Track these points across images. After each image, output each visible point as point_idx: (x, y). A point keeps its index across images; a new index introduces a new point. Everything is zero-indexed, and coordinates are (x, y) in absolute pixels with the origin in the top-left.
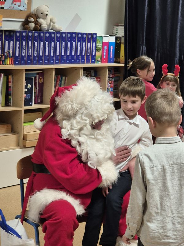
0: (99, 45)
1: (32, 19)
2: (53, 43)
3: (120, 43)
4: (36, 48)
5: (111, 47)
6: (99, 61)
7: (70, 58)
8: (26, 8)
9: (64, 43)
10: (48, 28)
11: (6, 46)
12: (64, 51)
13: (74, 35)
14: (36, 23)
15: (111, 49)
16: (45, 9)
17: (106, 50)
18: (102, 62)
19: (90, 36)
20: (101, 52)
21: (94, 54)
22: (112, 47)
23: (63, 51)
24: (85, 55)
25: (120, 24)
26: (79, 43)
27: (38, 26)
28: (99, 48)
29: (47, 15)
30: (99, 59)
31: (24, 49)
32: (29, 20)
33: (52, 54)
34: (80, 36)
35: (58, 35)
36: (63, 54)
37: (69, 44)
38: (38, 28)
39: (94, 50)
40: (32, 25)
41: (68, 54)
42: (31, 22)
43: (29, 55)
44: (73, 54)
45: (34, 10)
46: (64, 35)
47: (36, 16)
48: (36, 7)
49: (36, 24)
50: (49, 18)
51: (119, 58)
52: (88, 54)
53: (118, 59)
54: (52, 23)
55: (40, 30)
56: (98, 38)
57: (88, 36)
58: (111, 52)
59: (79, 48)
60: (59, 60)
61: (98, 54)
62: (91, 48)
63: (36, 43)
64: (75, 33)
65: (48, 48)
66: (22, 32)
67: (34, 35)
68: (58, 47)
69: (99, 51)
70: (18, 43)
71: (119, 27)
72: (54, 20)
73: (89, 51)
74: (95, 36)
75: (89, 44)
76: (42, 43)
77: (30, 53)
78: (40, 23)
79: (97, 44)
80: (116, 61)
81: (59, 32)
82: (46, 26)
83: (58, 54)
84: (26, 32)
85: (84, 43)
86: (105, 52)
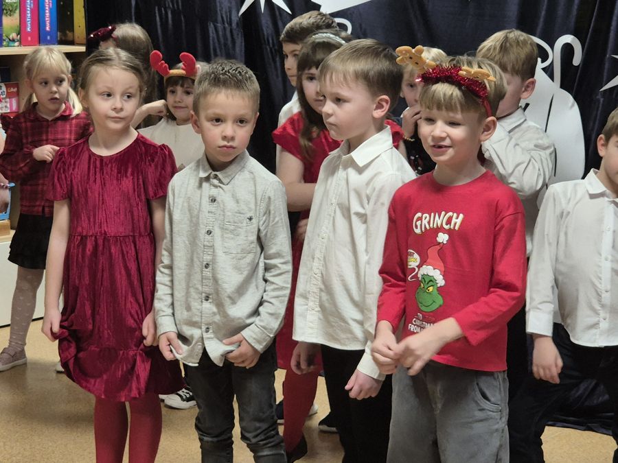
5: (44, 2)
6: (13, 41)
15: (44, 6)
17: (32, 11)
18: (22, 42)
20: (17, 15)
22: (47, 1)
28: (11, 4)
30: (13, 35)
51: (72, 30)
53: (68, 32)
58: (48, 15)
61: (10, 23)
69: (11, 13)
80: (63, 38)
86: (29, 15)
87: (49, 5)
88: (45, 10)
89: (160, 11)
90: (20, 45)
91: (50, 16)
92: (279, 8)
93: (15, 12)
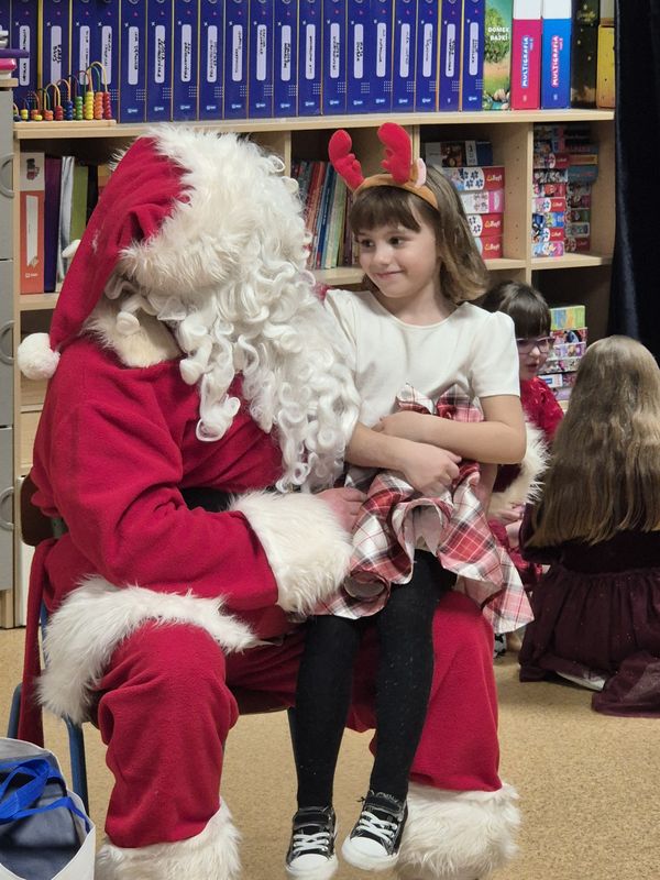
0: (499, 32)
2: (286, 31)
3: (597, 22)
4: (212, 51)
5: (551, 41)
6: (500, 101)
7: (365, 88)
9: (335, 29)
11: (85, 46)
12: (338, 59)
15: (551, 48)
17: (531, 54)
18: (514, 104)
20: (507, 60)
21: (473, 71)
22: (556, 39)
23: (335, 62)
24: (433, 77)
26: (406, 28)
28: (498, 44)
30: (500, 93)
31: (163, 55)
33: (286, 75)
36: (335, 74)
37: (359, 30)
39: (474, 56)
41: (358, 73)
43: (184, 80)
44: (381, 71)
51: (594, 84)
52: (450, 73)
53: (586, 88)
56: (488, 5)
58: (556, 60)
59: (405, 46)
60: (316, 98)
61: (495, 74)
62: (461, 47)
63: (212, 31)
65: (264, 49)
68: (310, 45)
69: (497, 57)
70: (133, 31)
73: (450, 59)
75: (451, 28)
76: (238, 30)
77: (189, 72)
79: (490, 30)
80: (579, 99)
83: (310, 75)
85: (428, 28)
86: (526, 61)
87: (558, 45)
88: (551, 57)
90: (511, 107)
91: (560, 63)
93: (503, 56)
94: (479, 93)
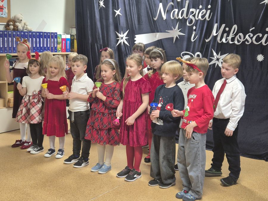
0: (59, 40)
1: (12, 23)
3: (74, 39)
4: (14, 42)
6: (60, 51)
7: (39, 49)
8: (7, 15)
10: (23, 29)
13: (41, 34)
14: (14, 25)
15: (67, 43)
16: (20, 16)
18: (62, 51)
19: (52, 34)
20: (61, 44)
21: (56, 46)
23: (34, 44)
24: (50, 47)
25: (73, 27)
26: (45, 39)
27: (16, 28)
28: (59, 42)
29: (21, 20)
30: (60, 49)
31: (6, 42)
32: (9, 23)
34: (45, 34)
35: (30, 34)
36: (34, 46)
37: (38, 39)
38: (16, 29)
39: (56, 44)
40: (12, 27)
41: (38, 46)
42: (11, 25)
43: (10, 47)
44: (42, 46)
45: (13, 17)
46: (34, 34)
47: (14, 21)
48: (14, 15)
49: (14, 27)
50: (23, 22)
51: (74, 49)
52: (52, 46)
53: (73, 49)
54: (25, 26)
55: (17, 30)
56: (58, 36)
57: (51, 34)
59: (45, 42)
61: (59, 47)
62: (54, 42)
63: (14, 39)
64: (42, 32)
66: (4, 31)
67: (13, 33)
68: (30, 41)
70: (1, 38)
71: (73, 29)
72: (27, 24)
73: (52, 44)
74: (56, 34)
75: (52, 39)
77: (11, 45)
78: (17, 26)
79: (58, 40)
81: (30, 32)
82: (22, 28)
84: (7, 32)
85: (49, 39)
86: (64, 45)
87: (68, 42)
88: (67, 44)
89: (97, 44)
90: (61, 52)
91: (69, 45)
92: (126, 45)
94: (57, 50)
